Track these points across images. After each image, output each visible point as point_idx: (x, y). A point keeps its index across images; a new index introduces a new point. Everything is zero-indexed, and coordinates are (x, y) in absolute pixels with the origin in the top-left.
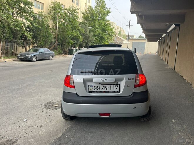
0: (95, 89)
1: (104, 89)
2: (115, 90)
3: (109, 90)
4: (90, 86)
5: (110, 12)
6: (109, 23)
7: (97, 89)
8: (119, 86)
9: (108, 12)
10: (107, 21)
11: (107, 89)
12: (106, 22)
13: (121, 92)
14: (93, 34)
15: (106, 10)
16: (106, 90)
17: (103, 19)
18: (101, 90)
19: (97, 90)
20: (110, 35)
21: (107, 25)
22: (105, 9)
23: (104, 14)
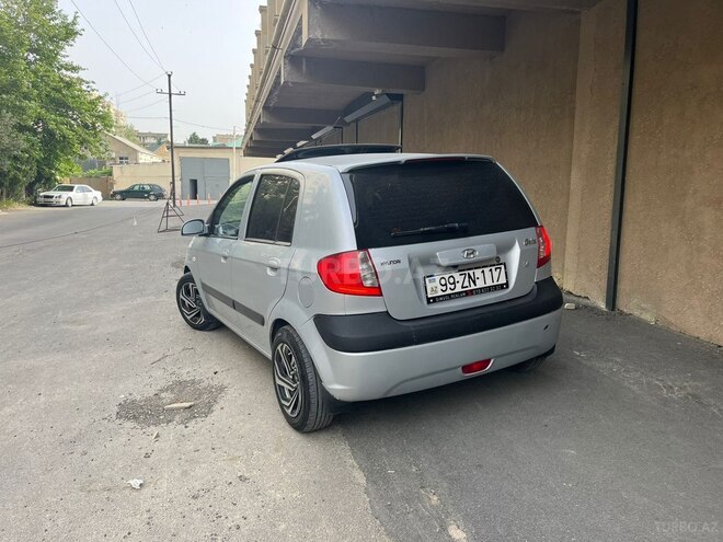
0: (444, 288)
1: (466, 284)
2: (496, 283)
3: (480, 284)
4: (427, 280)
5: (77, 33)
6: (75, 75)
7: (449, 286)
8: (503, 267)
9: (69, 33)
10: (67, 69)
11: (474, 282)
12: (63, 71)
13: (512, 285)
14: (15, 121)
15: (57, 22)
16: (473, 287)
17: (49, 58)
18: (459, 289)
19: (449, 292)
20: (86, 126)
21: (69, 85)
22: (55, 18)
23: (51, 39)
